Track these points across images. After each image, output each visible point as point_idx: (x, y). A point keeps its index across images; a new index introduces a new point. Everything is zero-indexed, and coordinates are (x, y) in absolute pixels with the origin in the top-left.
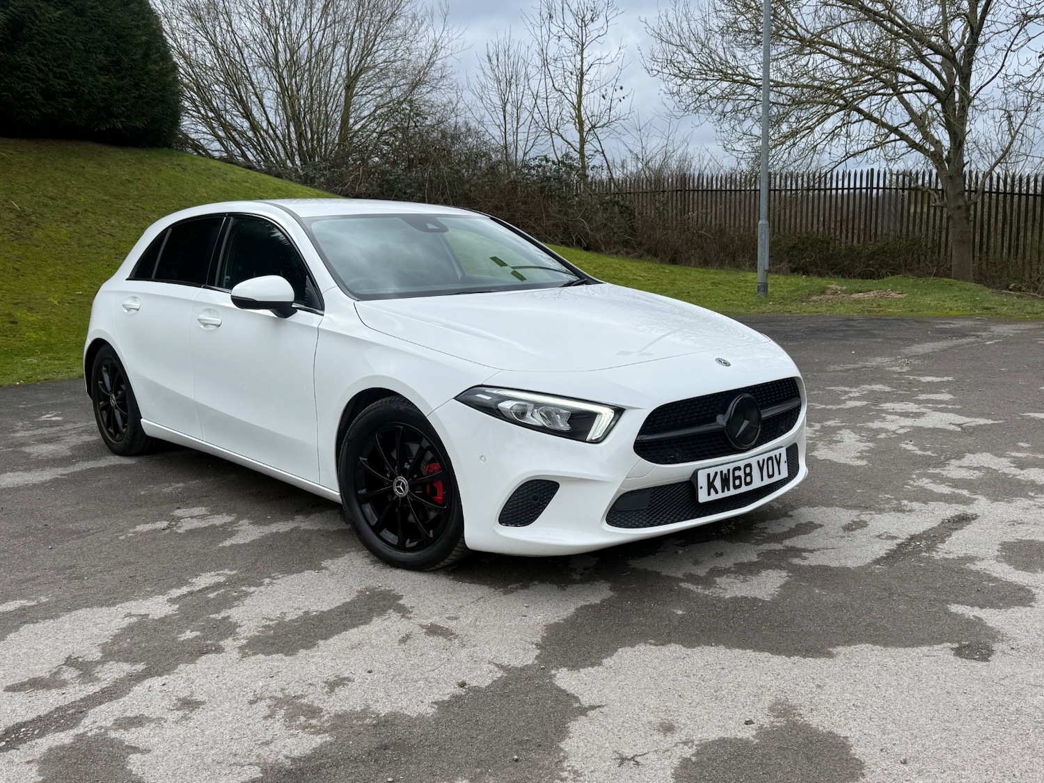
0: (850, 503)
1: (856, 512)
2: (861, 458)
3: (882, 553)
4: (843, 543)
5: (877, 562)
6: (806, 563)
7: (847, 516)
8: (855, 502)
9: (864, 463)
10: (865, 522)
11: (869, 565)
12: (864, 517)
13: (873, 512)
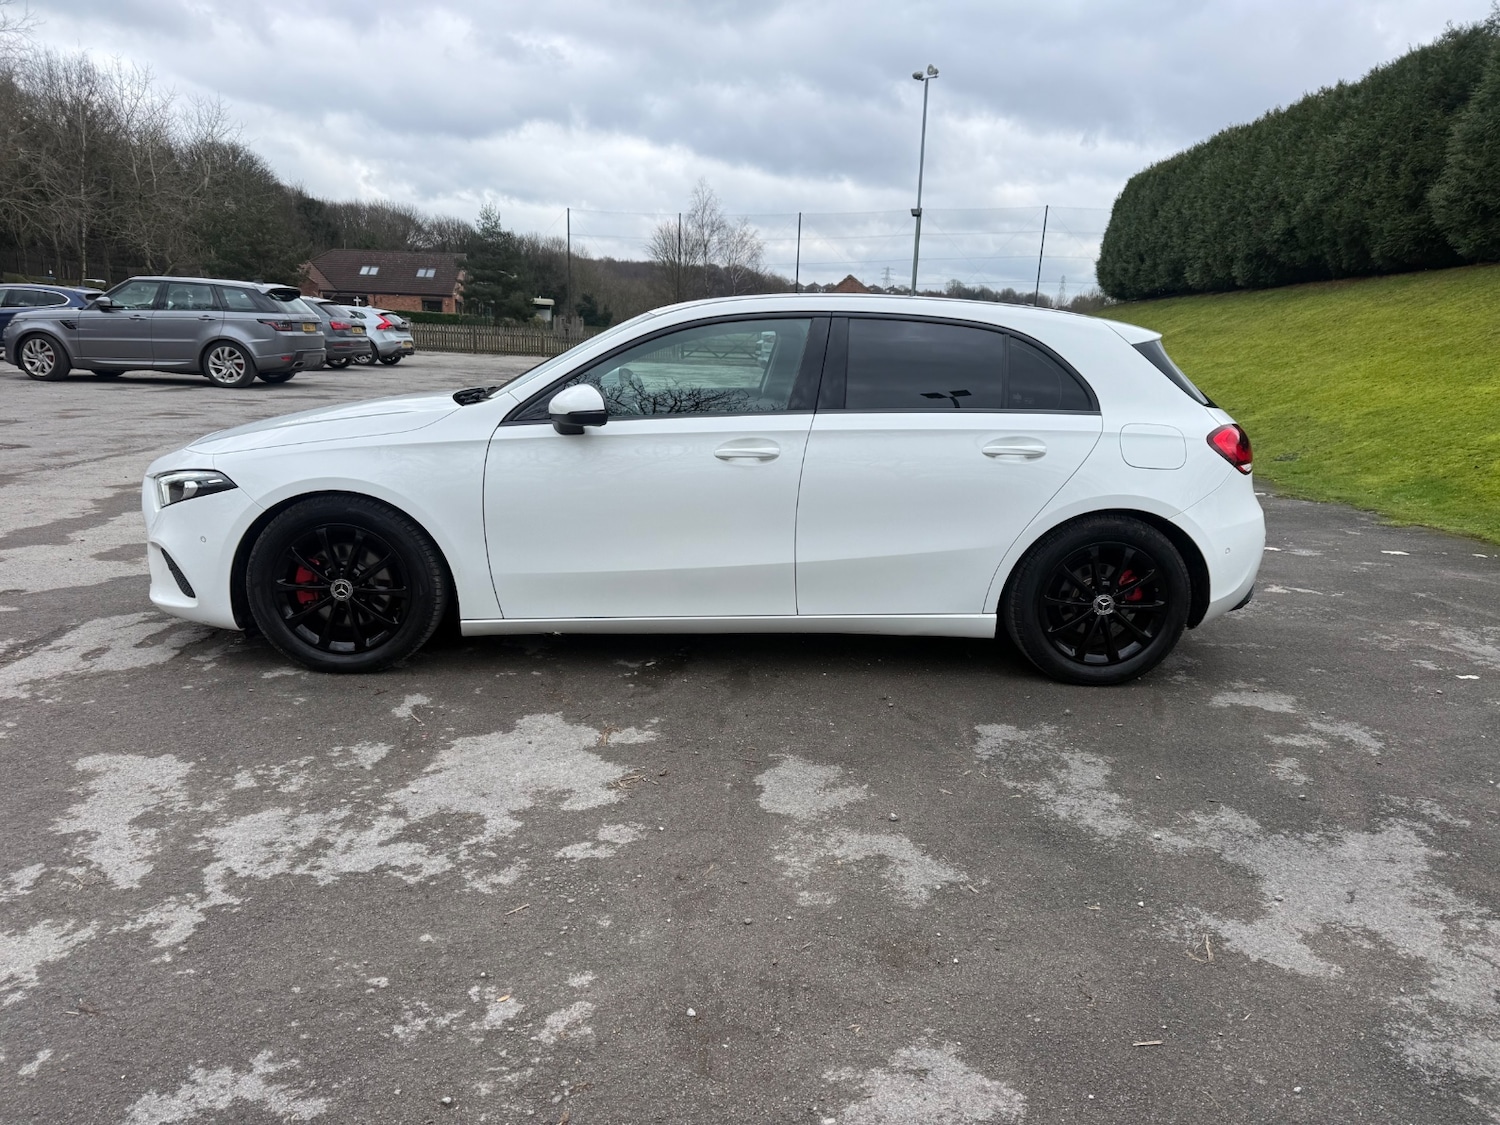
0: (103, 680)
1: (93, 670)
2: (88, 776)
3: (69, 635)
4: (109, 635)
5: (74, 628)
6: (142, 614)
7: (107, 662)
8: (96, 684)
9: (84, 764)
10: (84, 660)
11: (83, 623)
12: (87, 664)
13: (74, 673)
